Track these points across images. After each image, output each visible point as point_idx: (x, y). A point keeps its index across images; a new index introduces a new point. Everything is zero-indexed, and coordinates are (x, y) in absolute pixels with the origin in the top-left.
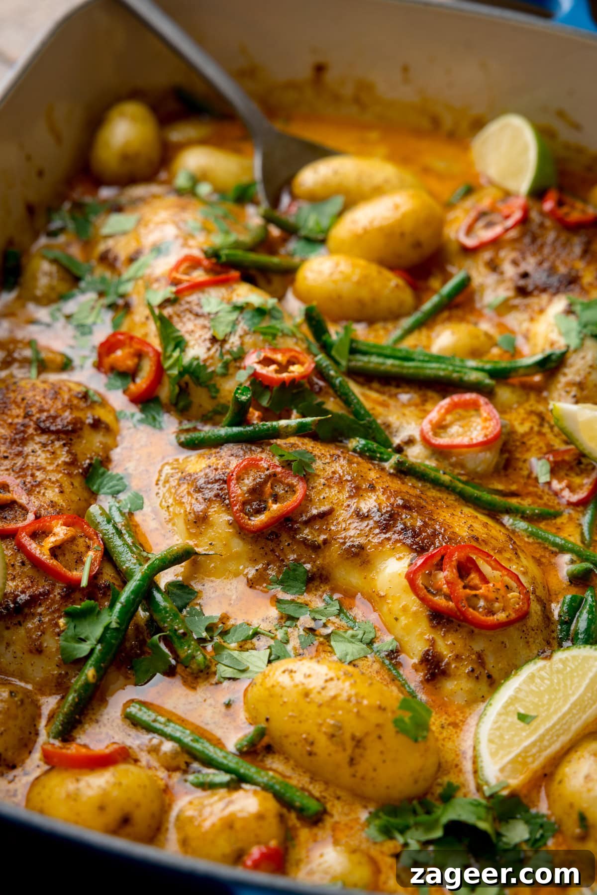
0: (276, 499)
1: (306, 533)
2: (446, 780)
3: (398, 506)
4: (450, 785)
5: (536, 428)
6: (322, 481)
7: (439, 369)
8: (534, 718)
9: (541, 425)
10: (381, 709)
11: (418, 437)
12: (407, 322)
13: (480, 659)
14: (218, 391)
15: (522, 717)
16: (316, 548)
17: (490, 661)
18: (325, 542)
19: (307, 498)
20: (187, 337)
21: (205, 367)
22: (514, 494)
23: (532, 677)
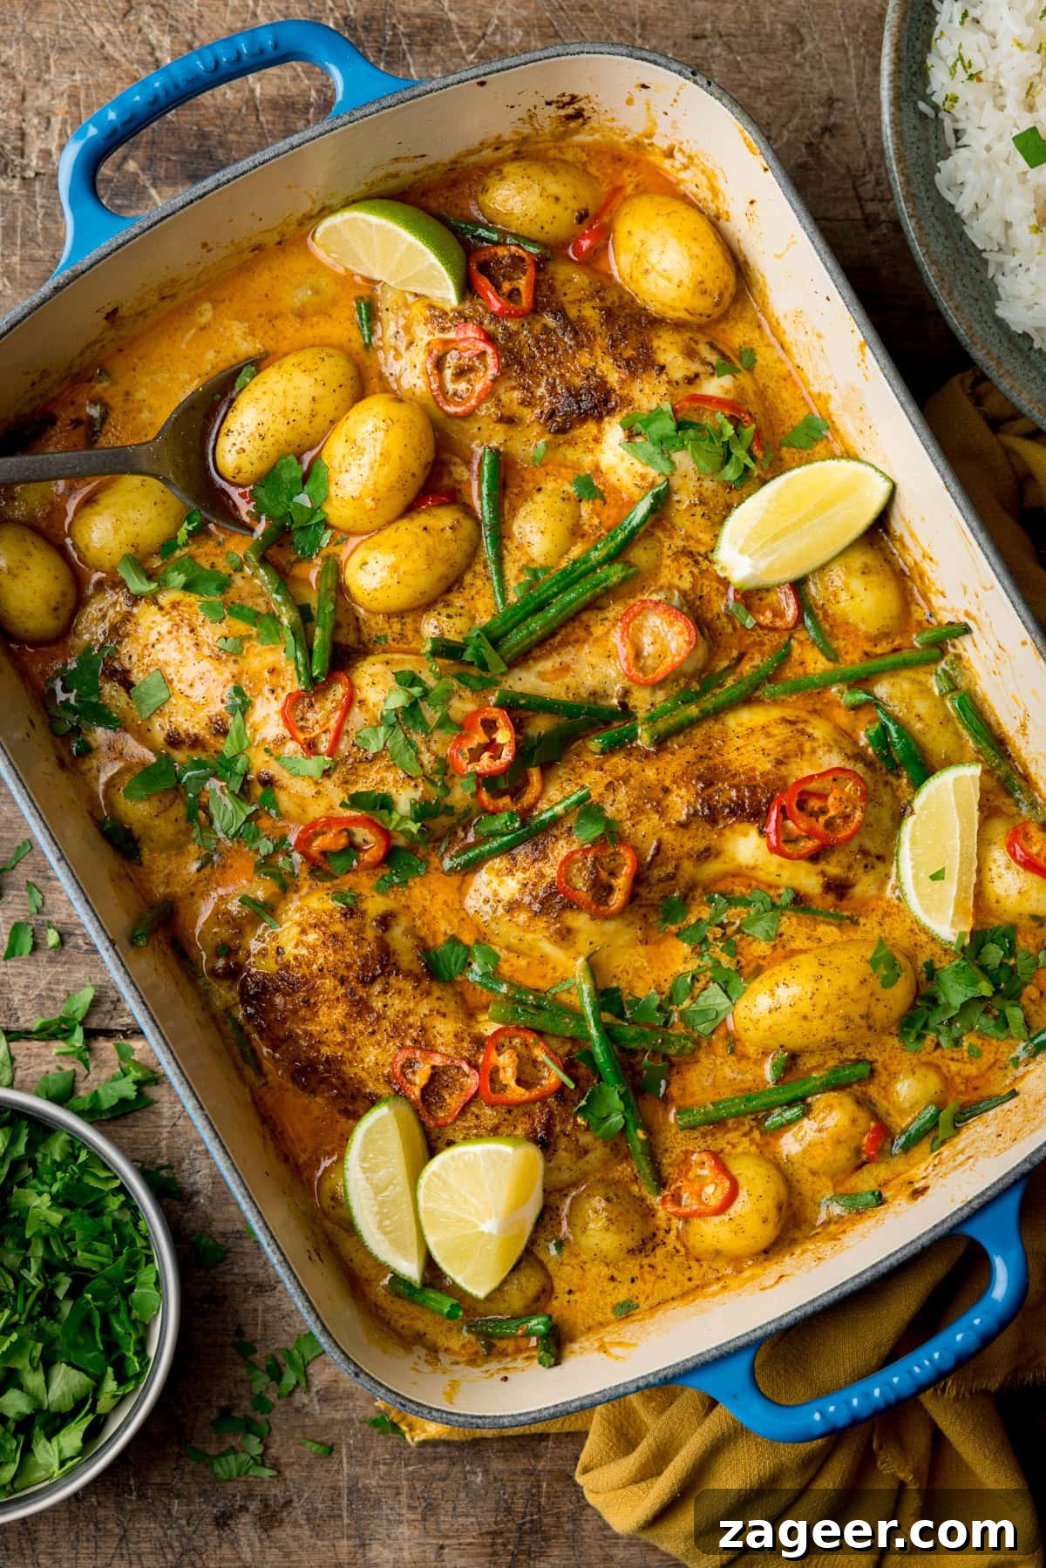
0: (613, 874)
1: (657, 873)
2: (920, 963)
3: (703, 790)
4: (926, 964)
5: (696, 571)
6: (629, 823)
7: (580, 595)
8: (943, 871)
9: (696, 562)
10: (863, 982)
11: (627, 683)
12: (488, 552)
13: (864, 852)
14: (452, 808)
15: (934, 877)
16: (671, 877)
17: (869, 845)
18: (677, 867)
19: (635, 849)
20: (384, 789)
21: (428, 803)
22: (740, 659)
23: (913, 842)
